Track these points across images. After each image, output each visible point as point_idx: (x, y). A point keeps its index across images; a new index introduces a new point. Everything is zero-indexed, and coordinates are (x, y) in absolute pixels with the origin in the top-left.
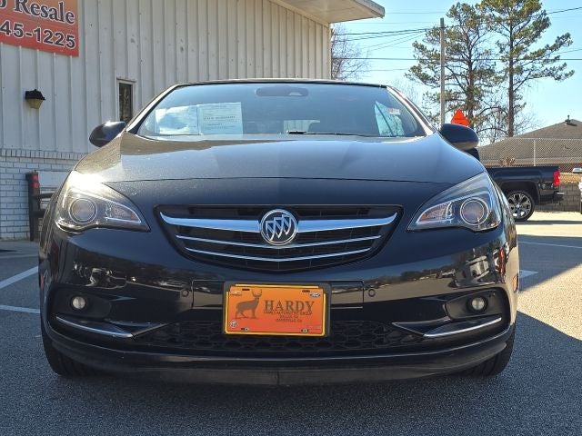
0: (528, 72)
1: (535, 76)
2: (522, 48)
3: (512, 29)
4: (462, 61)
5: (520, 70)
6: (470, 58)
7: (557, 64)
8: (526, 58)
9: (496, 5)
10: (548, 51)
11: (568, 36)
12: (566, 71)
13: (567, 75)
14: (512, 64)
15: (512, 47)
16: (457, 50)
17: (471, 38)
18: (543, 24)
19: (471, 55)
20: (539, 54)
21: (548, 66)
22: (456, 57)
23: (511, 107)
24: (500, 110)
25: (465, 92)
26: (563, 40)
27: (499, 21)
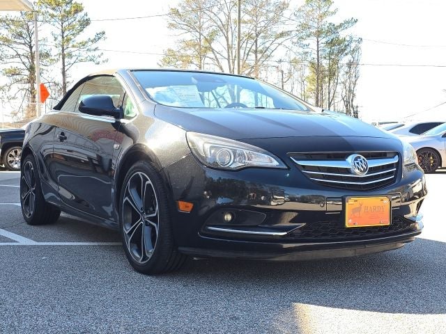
0: (76, 57)
1: (81, 61)
2: (71, 39)
3: (62, 24)
4: (24, 44)
5: (70, 55)
6: (30, 43)
7: (97, 53)
8: (73, 46)
9: (50, 4)
10: (90, 43)
11: (104, 33)
12: (103, 58)
13: (104, 61)
14: (63, 50)
15: (63, 37)
16: (20, 35)
17: (30, 28)
18: (86, 23)
19: (31, 41)
20: (83, 44)
21: (90, 54)
22: (18, 41)
23: (64, 83)
24: (56, 84)
25: (28, 69)
26: (100, 35)
27: (53, 16)
